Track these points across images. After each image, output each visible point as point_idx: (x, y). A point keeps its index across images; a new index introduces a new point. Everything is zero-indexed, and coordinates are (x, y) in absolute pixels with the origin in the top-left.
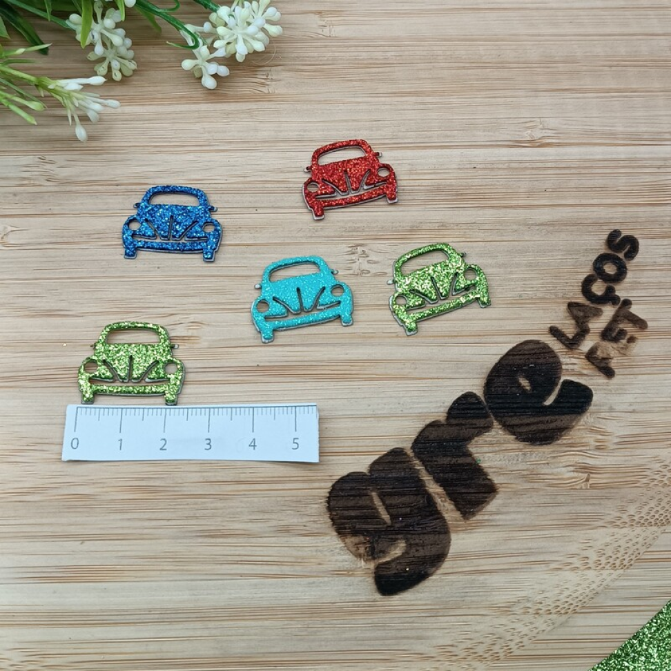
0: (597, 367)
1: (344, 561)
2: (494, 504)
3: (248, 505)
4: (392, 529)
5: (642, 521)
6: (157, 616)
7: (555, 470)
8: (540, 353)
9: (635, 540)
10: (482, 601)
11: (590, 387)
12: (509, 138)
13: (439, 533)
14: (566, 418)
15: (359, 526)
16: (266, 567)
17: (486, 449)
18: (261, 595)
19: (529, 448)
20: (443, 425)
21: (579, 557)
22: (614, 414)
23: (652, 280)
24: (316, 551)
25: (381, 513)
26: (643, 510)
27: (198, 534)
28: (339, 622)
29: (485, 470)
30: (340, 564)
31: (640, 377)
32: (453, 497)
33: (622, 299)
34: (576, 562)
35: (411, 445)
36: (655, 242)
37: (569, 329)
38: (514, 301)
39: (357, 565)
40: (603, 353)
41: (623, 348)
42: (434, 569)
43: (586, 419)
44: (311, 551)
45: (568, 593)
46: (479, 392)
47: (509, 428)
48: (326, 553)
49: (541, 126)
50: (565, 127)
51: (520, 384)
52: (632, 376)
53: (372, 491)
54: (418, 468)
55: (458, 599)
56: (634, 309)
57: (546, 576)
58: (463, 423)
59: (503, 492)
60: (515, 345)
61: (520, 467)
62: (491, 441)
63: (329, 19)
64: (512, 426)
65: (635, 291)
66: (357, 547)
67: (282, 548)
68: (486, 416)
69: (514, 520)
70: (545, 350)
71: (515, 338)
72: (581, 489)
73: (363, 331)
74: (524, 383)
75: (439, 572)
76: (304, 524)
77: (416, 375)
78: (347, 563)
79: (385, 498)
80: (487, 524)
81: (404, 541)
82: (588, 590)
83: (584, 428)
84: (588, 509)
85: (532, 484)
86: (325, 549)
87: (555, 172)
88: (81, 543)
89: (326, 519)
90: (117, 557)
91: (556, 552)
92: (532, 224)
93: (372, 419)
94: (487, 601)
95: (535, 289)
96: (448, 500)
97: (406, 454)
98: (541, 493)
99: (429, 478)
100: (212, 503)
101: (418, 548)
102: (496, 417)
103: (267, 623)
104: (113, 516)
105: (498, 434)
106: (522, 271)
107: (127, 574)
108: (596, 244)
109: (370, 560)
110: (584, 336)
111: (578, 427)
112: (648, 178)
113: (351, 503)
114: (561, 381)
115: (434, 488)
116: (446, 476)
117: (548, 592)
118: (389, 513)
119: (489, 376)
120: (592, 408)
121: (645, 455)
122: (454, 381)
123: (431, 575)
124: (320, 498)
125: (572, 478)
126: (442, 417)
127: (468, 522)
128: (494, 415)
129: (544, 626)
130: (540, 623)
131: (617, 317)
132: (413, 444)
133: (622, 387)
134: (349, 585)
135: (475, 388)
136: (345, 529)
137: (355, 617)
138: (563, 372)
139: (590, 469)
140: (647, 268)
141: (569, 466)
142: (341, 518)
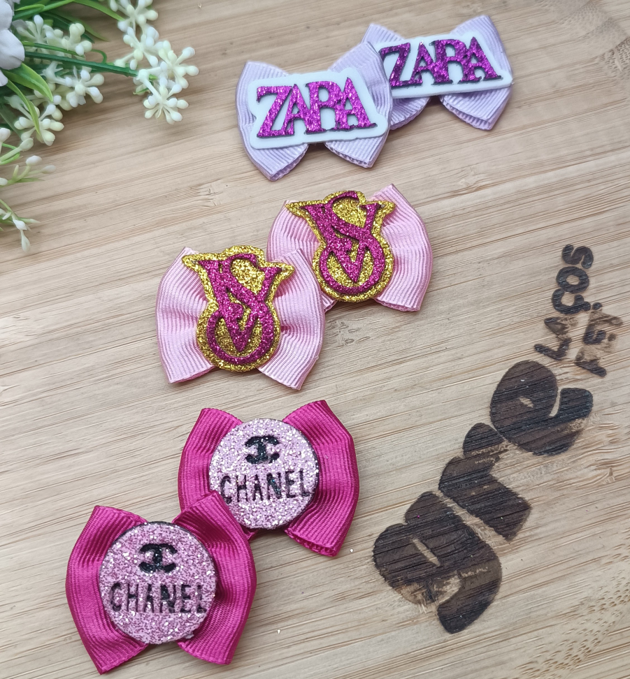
0: (588, 370)
1: (405, 611)
2: (532, 520)
3: (299, 584)
4: (442, 569)
7: (579, 473)
8: (533, 371)
10: (548, 613)
11: (587, 389)
12: (447, 190)
13: (488, 561)
14: (575, 425)
15: (409, 576)
16: (332, 638)
17: (508, 472)
18: (336, 666)
19: (549, 460)
20: (462, 460)
21: (624, 547)
22: (617, 408)
23: (613, 280)
24: (377, 609)
25: (428, 557)
28: (416, 671)
29: (514, 491)
30: (402, 616)
32: (488, 522)
33: (592, 304)
35: (437, 486)
36: (606, 246)
37: (552, 343)
38: (494, 332)
39: (419, 611)
40: (590, 356)
41: (606, 347)
42: (492, 596)
43: (592, 419)
44: (371, 610)
45: (624, 582)
46: (487, 421)
47: (524, 446)
48: (386, 609)
49: (473, 173)
50: (495, 167)
51: (522, 405)
52: (622, 370)
53: (413, 539)
54: (451, 505)
55: (524, 617)
56: (607, 310)
57: (600, 573)
58: (480, 452)
60: (507, 370)
61: (545, 479)
62: (511, 462)
64: (527, 444)
65: (601, 294)
66: (415, 595)
67: (344, 616)
68: (501, 441)
69: (554, 529)
70: (537, 367)
71: (505, 363)
72: (608, 483)
73: (362, 394)
74: (526, 402)
75: (498, 597)
76: (358, 587)
77: (424, 421)
78: (408, 613)
79: (427, 542)
80: (530, 540)
81: (456, 577)
83: (591, 428)
84: (620, 500)
85: (561, 492)
86: (384, 605)
87: (497, 209)
88: (147, 665)
89: (377, 576)
91: (603, 547)
92: (490, 260)
93: (394, 472)
94: (552, 611)
95: (510, 316)
96: (487, 527)
97: (435, 496)
98: (573, 497)
99: (463, 512)
101: (474, 580)
102: (510, 440)
105: (515, 454)
106: (494, 303)
108: (554, 261)
109: (430, 603)
110: (567, 346)
111: (588, 429)
112: (582, 193)
113: (396, 557)
114: (559, 391)
115: (471, 521)
116: (478, 506)
117: (606, 586)
118: (434, 554)
119: (491, 405)
120: (594, 408)
122: (463, 417)
123: (491, 602)
124: (366, 558)
125: (596, 476)
126: (459, 453)
127: (512, 543)
128: (506, 438)
129: (613, 619)
130: (609, 617)
131: (592, 321)
132: (439, 485)
133: (616, 382)
134: (416, 633)
135: (482, 418)
136: (398, 581)
137: (431, 662)
138: (559, 383)
139: (611, 462)
140: (607, 271)
141: (590, 466)
142: (391, 572)
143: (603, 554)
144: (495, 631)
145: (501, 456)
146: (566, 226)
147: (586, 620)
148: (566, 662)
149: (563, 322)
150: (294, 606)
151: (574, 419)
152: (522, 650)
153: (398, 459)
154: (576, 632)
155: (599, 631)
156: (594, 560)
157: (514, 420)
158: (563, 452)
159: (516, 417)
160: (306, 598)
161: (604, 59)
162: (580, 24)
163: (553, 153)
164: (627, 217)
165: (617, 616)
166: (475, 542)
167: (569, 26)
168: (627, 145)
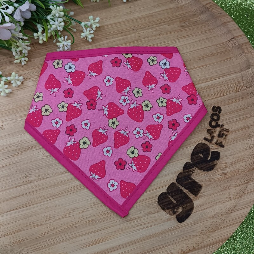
0: (219, 145)
1: (167, 217)
2: (202, 190)
4: (177, 205)
5: (242, 184)
6: (122, 246)
7: (216, 177)
8: (203, 146)
9: (241, 189)
11: (219, 151)
13: (190, 202)
14: (215, 162)
15: (168, 207)
16: (147, 225)
17: (196, 176)
18: (148, 232)
19: (208, 173)
21: (228, 198)
22: (227, 157)
23: (227, 117)
24: (159, 216)
25: (173, 201)
26: (241, 181)
27: (126, 221)
28: (170, 233)
29: (198, 182)
30: (166, 218)
31: (231, 145)
32: (191, 191)
33: (221, 125)
34: (228, 199)
36: (225, 106)
37: (209, 137)
39: (171, 217)
40: (220, 141)
41: (224, 139)
42: (191, 212)
43: (220, 161)
45: (228, 208)
46: (190, 161)
47: (200, 169)
48: (162, 216)
51: (200, 156)
52: (229, 146)
53: (169, 196)
54: (179, 186)
55: (200, 218)
56: (225, 127)
57: (221, 205)
58: (188, 171)
59: (204, 186)
60: (196, 145)
61: (206, 178)
62: (197, 174)
64: (201, 168)
65: (224, 122)
66: (170, 212)
67: (150, 218)
68: (194, 167)
69: (209, 193)
70: (204, 144)
71: (195, 143)
72: (224, 180)
74: (201, 155)
75: (193, 212)
76: (154, 210)
79: (173, 197)
80: (202, 196)
81: (181, 207)
83: (220, 163)
84: (227, 184)
85: (211, 182)
88: (95, 233)
89: (159, 207)
90: (106, 234)
93: (163, 177)
94: (208, 216)
96: (190, 193)
97: (175, 183)
98: (214, 184)
99: (183, 188)
101: (186, 208)
103: (152, 239)
104: (101, 224)
105: (198, 171)
107: (110, 237)
108: (210, 111)
109: (174, 215)
110: (213, 138)
112: (219, 89)
113: (164, 201)
114: (211, 152)
115: (185, 191)
116: (187, 186)
117: (223, 209)
118: (175, 201)
119: (191, 156)
120: (221, 157)
121: (238, 166)
122: (183, 160)
123: (191, 214)
124: (156, 202)
125: (221, 177)
126: (182, 171)
127: (197, 197)
129: (225, 218)
130: (223, 218)
131: (221, 130)
132: (176, 180)
133: (227, 149)
134: (171, 223)
135: (189, 160)
136: (165, 208)
137: (174, 231)
138: (211, 149)
139: (225, 173)
140: (225, 114)
141: (219, 174)
142: (163, 206)
143: (222, 200)
144: (192, 222)
145: (194, 171)
146: (213, 100)
147: (217, 219)
148: (212, 230)
149: (212, 131)
150: (136, 216)
151: (215, 161)
152: (200, 227)
153: (164, 173)
154: (214, 222)
155: (220, 222)
156: (219, 202)
157: (198, 161)
158: (211, 170)
159: (198, 160)
160: (139, 214)
161: (227, 43)
162: (219, 31)
163: (210, 75)
164: (231, 97)
165: (226, 218)
166: (187, 197)
167: (216, 31)
168: (233, 73)
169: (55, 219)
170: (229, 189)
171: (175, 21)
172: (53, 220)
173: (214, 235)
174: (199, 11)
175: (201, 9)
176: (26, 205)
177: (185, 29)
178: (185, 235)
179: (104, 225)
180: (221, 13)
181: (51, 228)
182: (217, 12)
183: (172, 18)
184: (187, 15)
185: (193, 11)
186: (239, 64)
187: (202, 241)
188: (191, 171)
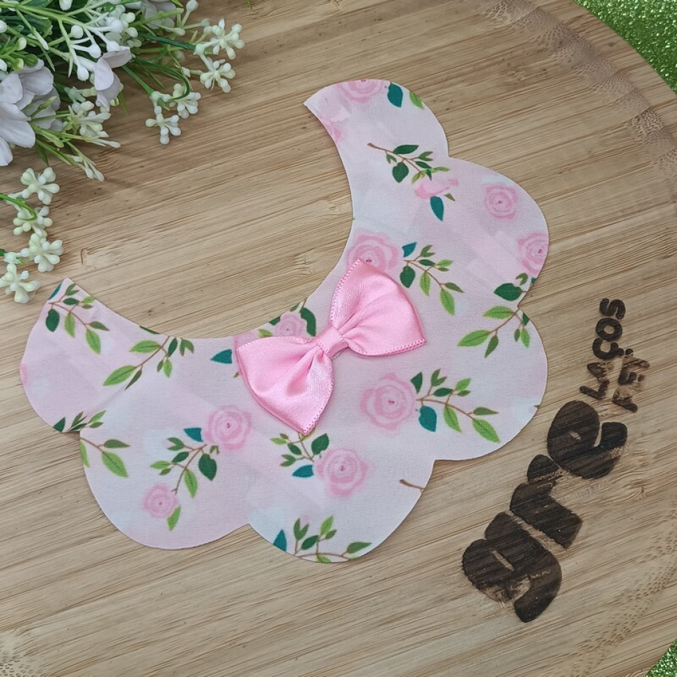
0: (623, 406)
1: (489, 607)
2: (583, 531)
3: (407, 590)
4: (516, 573)
7: (618, 492)
8: (579, 410)
10: (597, 603)
11: (623, 423)
13: (551, 564)
14: (614, 453)
15: (491, 580)
16: (436, 631)
17: (564, 493)
18: (441, 651)
19: (595, 482)
20: (527, 485)
21: (654, 549)
22: (646, 437)
23: (641, 329)
24: (468, 607)
25: (505, 564)
27: (379, 624)
28: (500, 652)
29: (568, 508)
30: (488, 611)
31: (655, 404)
32: (550, 535)
33: (625, 350)
34: (654, 553)
35: (509, 508)
36: (635, 299)
37: (594, 385)
39: (500, 607)
40: (624, 394)
41: (637, 387)
42: (555, 592)
43: (627, 448)
44: (464, 608)
45: (654, 577)
46: (545, 452)
47: (575, 472)
48: (475, 606)
51: (572, 437)
52: (650, 406)
53: (492, 550)
54: (519, 523)
55: (579, 607)
56: (637, 355)
57: (635, 570)
58: (541, 479)
59: (587, 519)
60: (559, 409)
61: (592, 498)
62: (565, 486)
63: (336, 200)
64: (578, 469)
65: (633, 341)
66: (496, 595)
67: (443, 613)
68: (558, 468)
69: (600, 537)
70: (583, 405)
71: (557, 404)
72: (640, 499)
74: (575, 435)
75: (559, 592)
76: (452, 591)
78: (492, 608)
79: (504, 552)
80: (582, 547)
81: (527, 579)
82: (668, 569)
83: (626, 455)
84: (650, 512)
85: (604, 507)
86: (474, 604)
88: (296, 660)
89: (466, 581)
90: (326, 661)
91: (638, 550)
92: (542, 314)
93: (474, 498)
94: (600, 601)
95: (560, 363)
96: (549, 539)
97: (507, 515)
98: (613, 512)
99: (529, 528)
100: (381, 598)
101: (540, 580)
102: (563, 467)
103: (451, 670)
104: (311, 633)
105: (568, 479)
107: (338, 669)
108: (594, 314)
109: (508, 601)
110: (606, 387)
111: (623, 456)
112: (615, 251)
113: (481, 565)
114: (601, 425)
115: (536, 534)
116: (541, 522)
117: (640, 580)
118: (509, 561)
119: (548, 439)
120: (629, 438)
122: (526, 451)
123: (554, 597)
124: (457, 568)
125: (631, 494)
126: (524, 480)
127: (568, 550)
128: (561, 466)
129: (646, 606)
130: (642, 604)
131: (625, 364)
132: (510, 507)
133: (646, 415)
134: (500, 623)
135: (541, 451)
136: (483, 584)
137: (512, 644)
138: (600, 418)
139: (642, 482)
140: (635, 321)
141: (626, 486)
142: (478, 577)
143: (638, 555)
144: (558, 619)
145: (557, 481)
146: (602, 282)
147: (626, 607)
148: (612, 640)
149: (602, 367)
150: (405, 608)
151: (613, 448)
152: (580, 632)
153: (477, 487)
154: (618, 616)
155: (635, 616)
156: (631, 560)
157: (566, 451)
158: (605, 475)
159: (568, 448)
160: (414, 602)
161: (632, 124)
162: (611, 91)
163: (590, 215)
164: (652, 272)
165: (649, 603)
166: (540, 551)
167: (601, 93)
168: (652, 205)
169: (187, 626)
170: (657, 525)
171: (487, 70)
172: (180, 628)
173: (619, 652)
174: (551, 41)
175: (556, 36)
176: (107, 592)
177: (516, 93)
178: (540, 654)
179: (319, 636)
180: (611, 44)
181: (179, 651)
182: (602, 41)
183: (478, 64)
184: (520, 52)
185: (536, 41)
186: (666, 179)
187: (587, 670)
188: (549, 479)
